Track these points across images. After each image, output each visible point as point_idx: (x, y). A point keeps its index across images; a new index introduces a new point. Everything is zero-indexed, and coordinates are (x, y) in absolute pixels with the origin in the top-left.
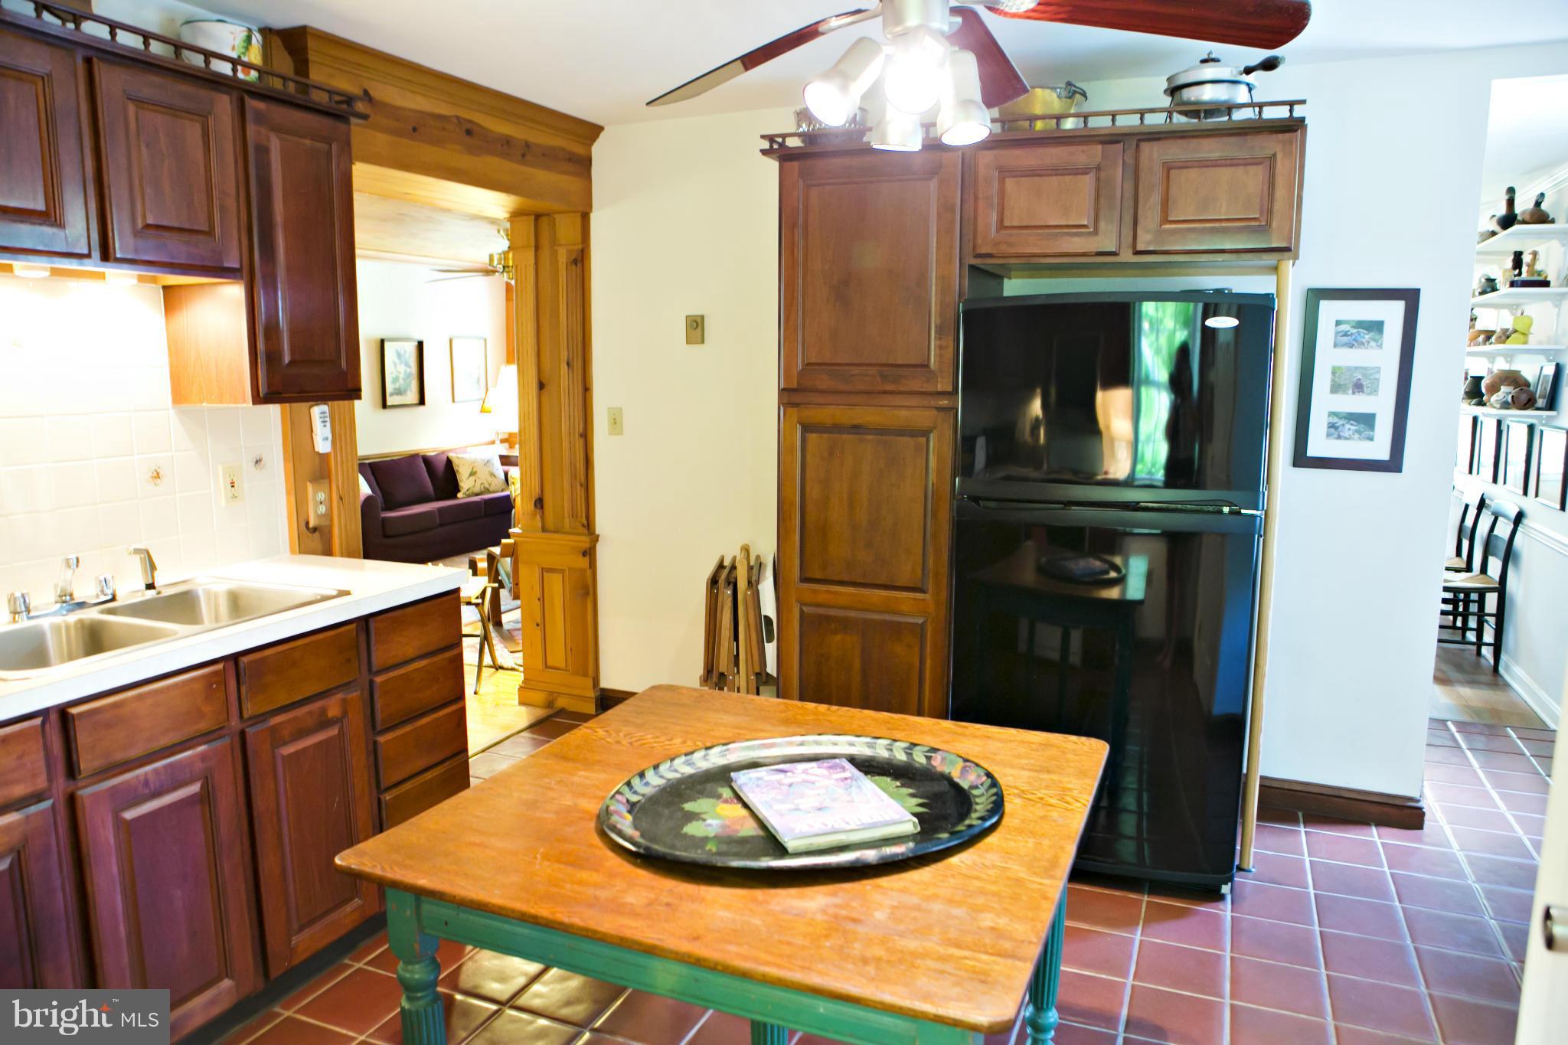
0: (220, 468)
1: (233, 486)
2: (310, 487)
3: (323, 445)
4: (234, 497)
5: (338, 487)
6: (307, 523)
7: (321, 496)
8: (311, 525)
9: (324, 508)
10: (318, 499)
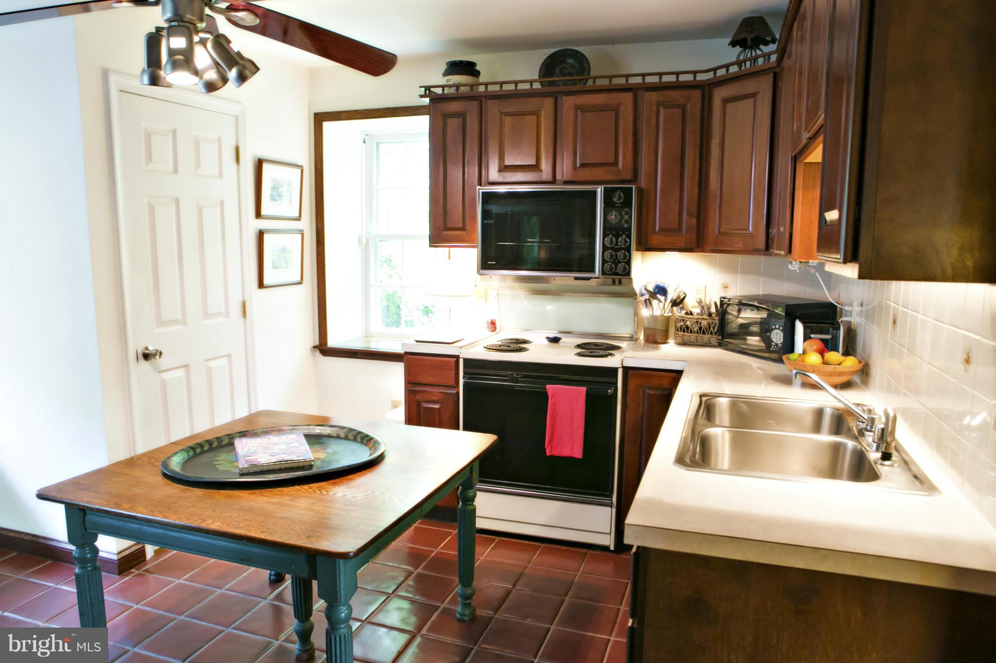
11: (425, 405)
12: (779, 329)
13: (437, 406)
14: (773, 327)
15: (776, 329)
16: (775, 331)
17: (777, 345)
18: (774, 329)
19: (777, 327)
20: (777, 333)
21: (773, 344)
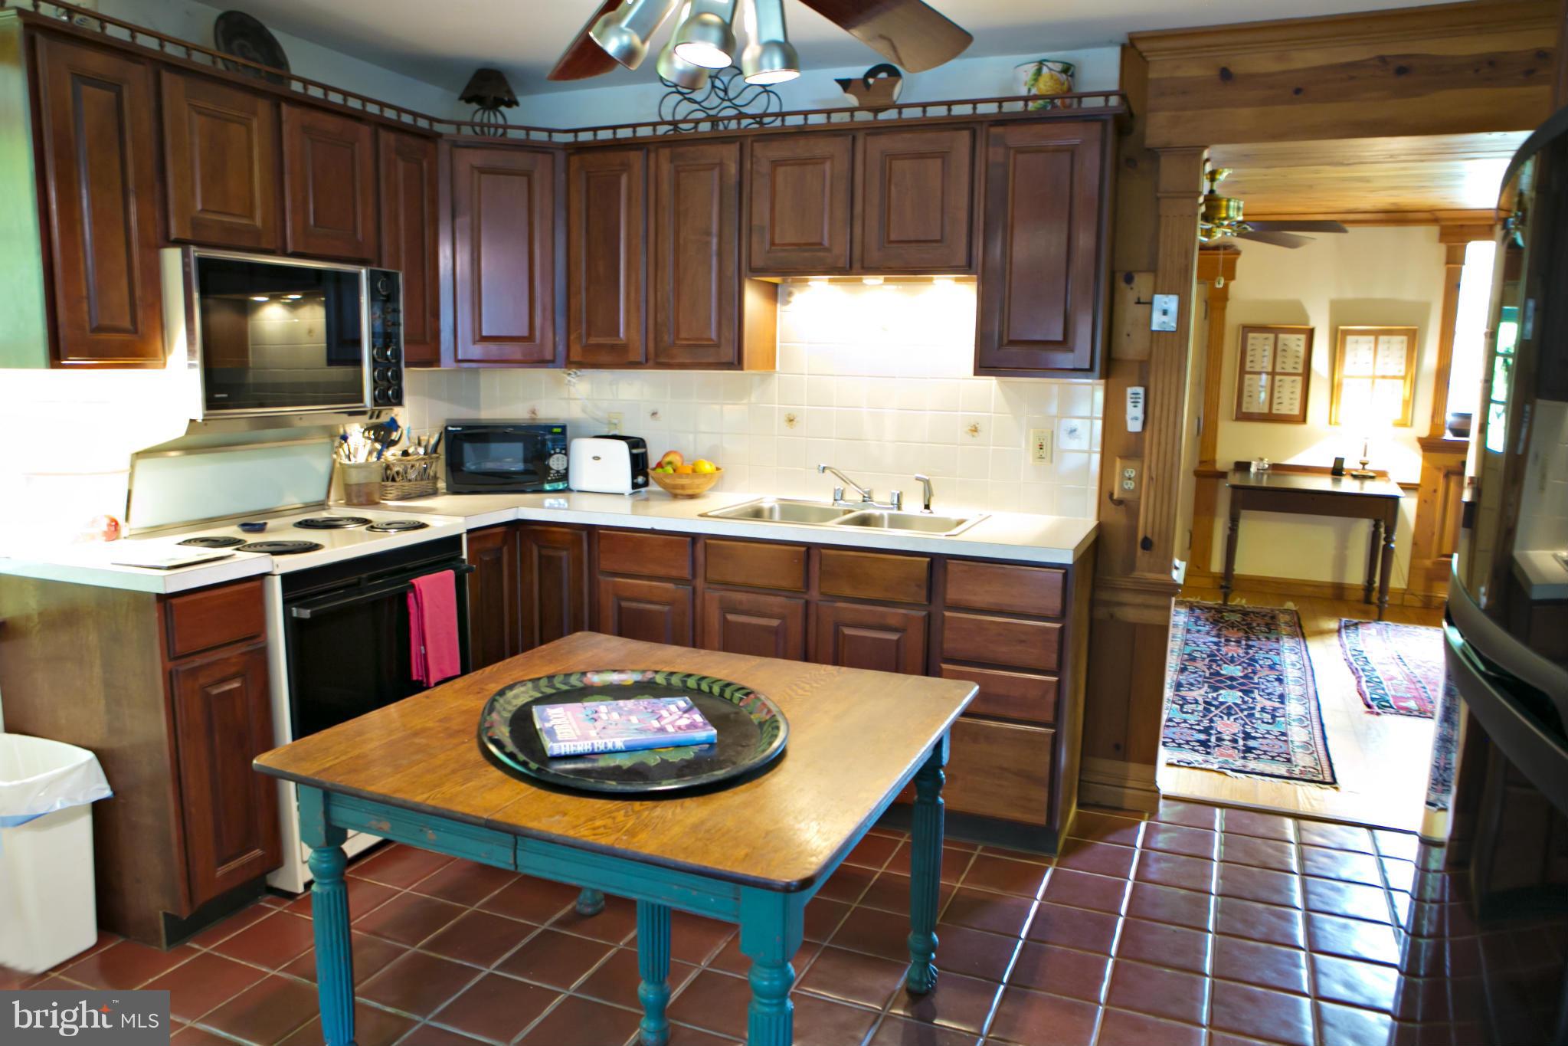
0: (1032, 431)
1: (1041, 448)
2: (1118, 462)
3: (1134, 426)
4: (1041, 458)
5: (1150, 468)
6: (1111, 495)
7: (1131, 473)
8: (1116, 496)
9: (1133, 484)
10: (1127, 475)
11: (215, 691)
12: (560, 453)
13: (235, 685)
14: (552, 452)
15: (555, 453)
16: (556, 456)
17: (558, 472)
18: (553, 454)
19: (558, 450)
20: (558, 458)
21: (552, 471)
